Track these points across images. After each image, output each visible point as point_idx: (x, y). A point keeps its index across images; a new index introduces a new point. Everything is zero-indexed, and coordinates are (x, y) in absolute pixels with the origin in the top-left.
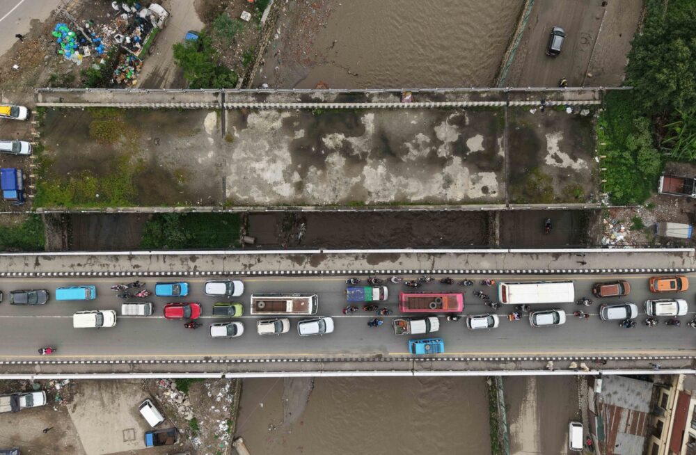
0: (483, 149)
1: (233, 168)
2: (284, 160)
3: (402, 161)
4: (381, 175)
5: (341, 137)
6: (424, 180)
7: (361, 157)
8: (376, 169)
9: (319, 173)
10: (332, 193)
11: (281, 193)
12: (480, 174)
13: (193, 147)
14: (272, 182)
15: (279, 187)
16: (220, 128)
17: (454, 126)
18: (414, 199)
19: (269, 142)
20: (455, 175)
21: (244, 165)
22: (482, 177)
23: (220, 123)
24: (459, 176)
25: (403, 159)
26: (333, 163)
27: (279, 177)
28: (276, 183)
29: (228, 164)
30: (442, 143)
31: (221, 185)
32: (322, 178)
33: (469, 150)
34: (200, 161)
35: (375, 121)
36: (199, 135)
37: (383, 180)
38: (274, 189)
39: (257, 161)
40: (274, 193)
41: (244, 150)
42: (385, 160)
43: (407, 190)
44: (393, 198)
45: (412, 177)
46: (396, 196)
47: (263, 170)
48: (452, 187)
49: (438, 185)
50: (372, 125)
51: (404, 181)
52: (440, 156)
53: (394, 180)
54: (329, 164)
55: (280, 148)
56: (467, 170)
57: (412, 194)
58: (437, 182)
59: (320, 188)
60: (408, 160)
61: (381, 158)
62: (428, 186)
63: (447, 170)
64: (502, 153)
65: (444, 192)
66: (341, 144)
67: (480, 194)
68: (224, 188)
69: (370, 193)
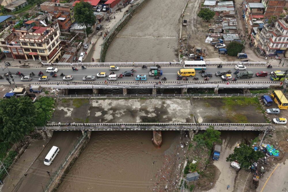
0: (96, 112)
1: (189, 107)
2: (170, 110)
3: (126, 109)
4: (134, 106)
5: (149, 116)
6: (118, 104)
7: (142, 110)
8: (136, 107)
9: (157, 106)
10: (152, 101)
11: (170, 101)
12: (98, 106)
13: (205, 113)
14: (174, 104)
15: (171, 103)
16: (196, 118)
17: (105, 119)
18: (123, 100)
19: (177, 114)
20: (107, 106)
21: (185, 108)
22: (98, 105)
23: (196, 119)
24: (106, 105)
25: (126, 110)
26: (152, 109)
27: (171, 105)
28: (173, 104)
29: (191, 108)
30: (111, 114)
31: (192, 103)
32: (156, 105)
33: (101, 112)
34: (202, 109)
35: (136, 120)
36: (204, 116)
37: (134, 105)
38: (173, 102)
39: (180, 109)
40: (173, 101)
41: (186, 112)
42: (133, 110)
43: (125, 102)
44: (130, 100)
45: (123, 105)
46: (129, 101)
47: (178, 107)
48: (109, 103)
49: (114, 103)
50: (137, 119)
51: (126, 104)
52: (112, 111)
53: (129, 104)
54: (153, 109)
55: (172, 113)
56: (103, 107)
57: (123, 101)
58: (114, 104)
59: (156, 103)
60: (124, 109)
61: (134, 110)
62: (117, 103)
63: (110, 107)
64: (89, 111)
65: (112, 102)
66: (149, 114)
67: (99, 101)
68: (191, 102)
69: (138, 101)
